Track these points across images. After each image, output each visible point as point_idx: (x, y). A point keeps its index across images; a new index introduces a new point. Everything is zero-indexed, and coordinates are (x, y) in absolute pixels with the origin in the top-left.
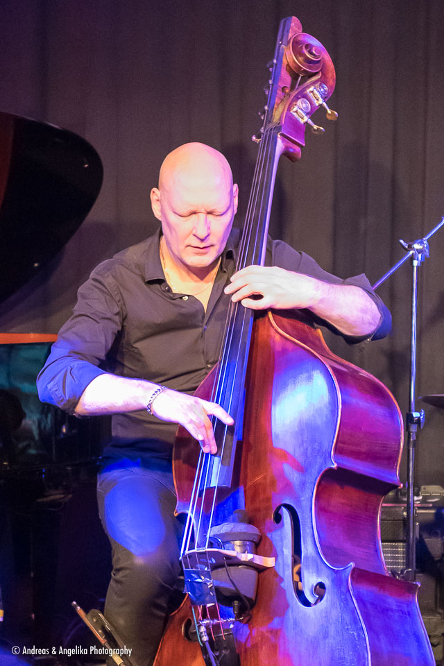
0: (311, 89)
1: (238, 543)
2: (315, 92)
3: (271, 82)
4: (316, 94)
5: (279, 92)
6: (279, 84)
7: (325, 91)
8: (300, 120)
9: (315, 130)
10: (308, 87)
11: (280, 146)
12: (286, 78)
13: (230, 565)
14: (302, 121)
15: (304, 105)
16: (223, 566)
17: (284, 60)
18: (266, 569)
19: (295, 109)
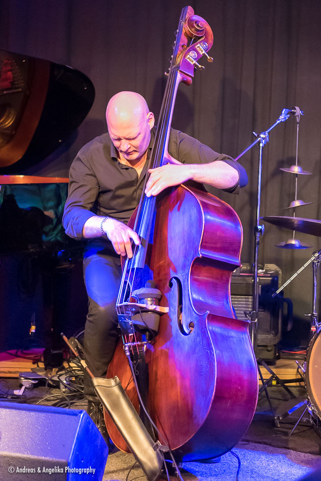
0: (198, 45)
1: (149, 299)
2: (201, 47)
3: (175, 42)
4: (201, 48)
5: (180, 48)
6: (180, 43)
7: (206, 46)
8: (191, 62)
9: (200, 68)
10: (197, 44)
11: (179, 77)
12: (184, 40)
13: (142, 312)
14: (192, 63)
15: (193, 55)
16: (139, 313)
17: (184, 31)
18: (164, 313)
19: (188, 57)
